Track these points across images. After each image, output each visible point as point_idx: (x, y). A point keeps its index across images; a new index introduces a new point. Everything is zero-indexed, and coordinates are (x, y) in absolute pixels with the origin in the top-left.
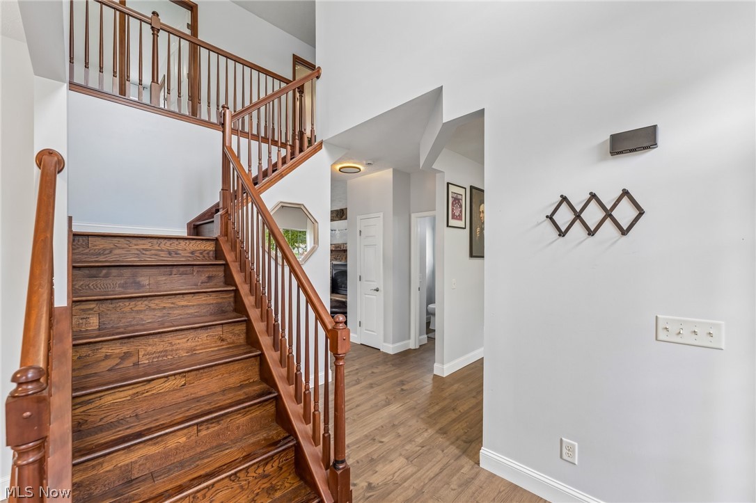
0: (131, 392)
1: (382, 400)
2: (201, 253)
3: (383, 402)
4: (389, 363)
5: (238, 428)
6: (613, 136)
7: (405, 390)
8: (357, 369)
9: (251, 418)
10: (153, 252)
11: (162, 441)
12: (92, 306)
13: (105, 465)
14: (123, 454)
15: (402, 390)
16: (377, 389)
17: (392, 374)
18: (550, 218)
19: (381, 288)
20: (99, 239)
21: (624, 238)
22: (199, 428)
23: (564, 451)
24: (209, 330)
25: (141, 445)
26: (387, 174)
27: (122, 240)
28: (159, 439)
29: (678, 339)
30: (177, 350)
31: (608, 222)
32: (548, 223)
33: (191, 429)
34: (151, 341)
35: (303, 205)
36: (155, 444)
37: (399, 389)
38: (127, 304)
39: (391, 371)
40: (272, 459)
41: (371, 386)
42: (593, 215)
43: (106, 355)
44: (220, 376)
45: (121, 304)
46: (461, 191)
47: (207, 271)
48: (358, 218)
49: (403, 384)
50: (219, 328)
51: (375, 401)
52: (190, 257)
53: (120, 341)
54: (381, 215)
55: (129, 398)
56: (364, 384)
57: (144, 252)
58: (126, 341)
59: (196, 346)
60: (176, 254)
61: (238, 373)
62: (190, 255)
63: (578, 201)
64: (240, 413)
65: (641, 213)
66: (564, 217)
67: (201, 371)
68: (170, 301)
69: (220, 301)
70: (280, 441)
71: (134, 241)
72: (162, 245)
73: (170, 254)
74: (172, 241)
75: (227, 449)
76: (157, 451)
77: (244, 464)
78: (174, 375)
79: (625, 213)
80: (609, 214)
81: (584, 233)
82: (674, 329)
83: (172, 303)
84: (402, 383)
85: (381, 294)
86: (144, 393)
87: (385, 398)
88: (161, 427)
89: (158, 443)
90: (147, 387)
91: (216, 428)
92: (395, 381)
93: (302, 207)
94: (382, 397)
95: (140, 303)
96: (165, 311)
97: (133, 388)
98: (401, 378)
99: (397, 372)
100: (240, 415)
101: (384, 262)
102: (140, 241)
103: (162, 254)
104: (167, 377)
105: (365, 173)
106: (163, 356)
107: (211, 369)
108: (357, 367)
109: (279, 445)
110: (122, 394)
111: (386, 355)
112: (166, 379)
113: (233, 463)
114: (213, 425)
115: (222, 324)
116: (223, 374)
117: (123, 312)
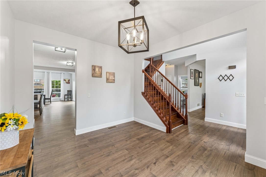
6: (229, 66)
18: (218, 78)
21: (231, 81)
23: (221, 115)
26: (173, 66)
29: (239, 96)
31: (228, 79)
32: (218, 79)
42: (226, 78)
46: (193, 71)
63: (223, 76)
65: (233, 78)
66: (221, 78)
79: (231, 78)
80: (228, 78)
81: (224, 81)
82: (238, 94)
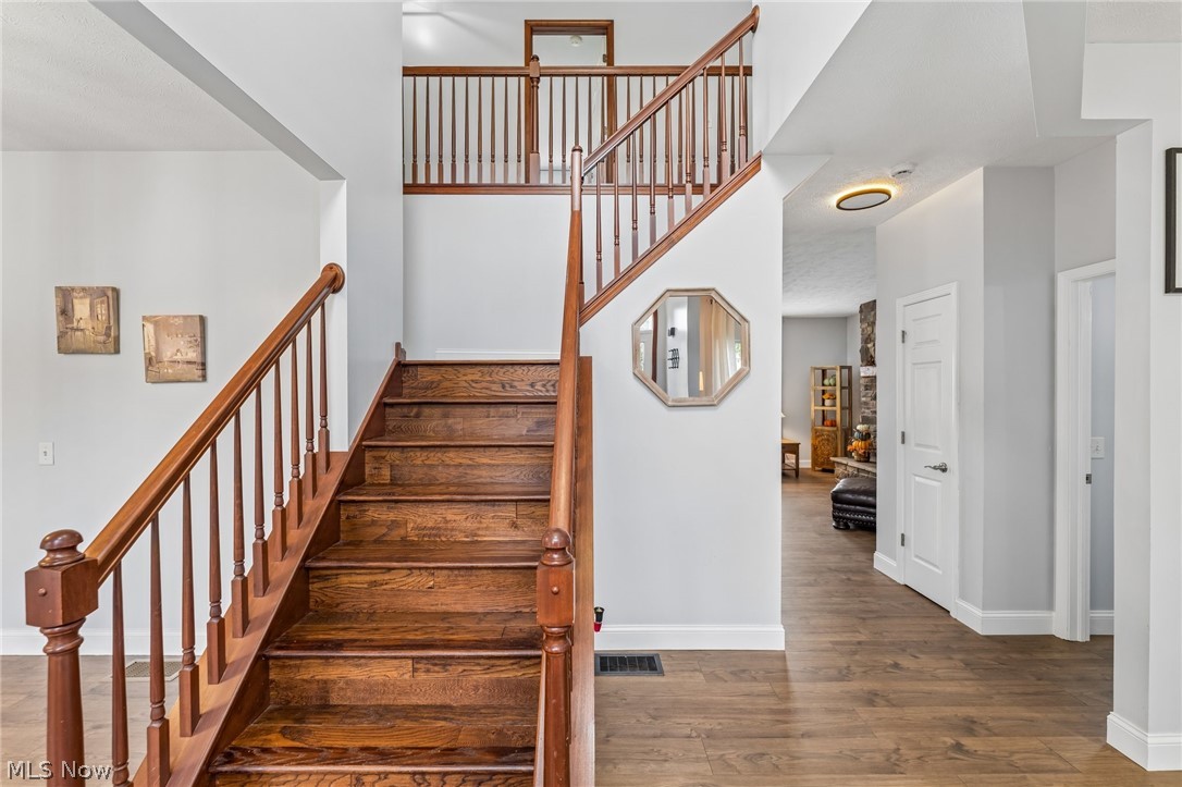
0: (368, 578)
1: (881, 751)
2: (544, 386)
3: (879, 758)
4: (960, 656)
5: (476, 688)
7: (967, 753)
8: (859, 643)
9: (491, 680)
10: (484, 385)
11: (366, 665)
12: (384, 454)
13: (302, 670)
14: (320, 664)
15: (958, 747)
16: (884, 712)
17: (951, 688)
19: (953, 465)
20: (427, 368)
22: (417, 666)
24: (496, 508)
25: (341, 661)
27: (450, 369)
28: (363, 661)
30: (452, 530)
33: (404, 662)
34: (421, 510)
35: (713, 289)
36: (358, 666)
37: (950, 741)
38: (418, 454)
39: (952, 679)
40: (491, 779)
41: (871, 699)
43: (373, 521)
44: (482, 588)
45: (412, 454)
47: (536, 413)
48: (900, 302)
49: (971, 732)
50: (512, 508)
51: (858, 742)
52: (528, 391)
53: (387, 504)
54: (953, 288)
55: (365, 586)
56: (855, 686)
57: (474, 385)
58: (393, 505)
59: (478, 529)
60: (511, 387)
61: (513, 589)
62: (529, 388)
64: (479, 664)
67: (456, 572)
68: (467, 455)
69: (536, 461)
70: (512, 750)
71: (462, 370)
72: (494, 375)
73: (504, 387)
74: (506, 368)
75: (445, 719)
76: (360, 678)
77: (431, 765)
78: (420, 568)
83: (470, 459)
84: (970, 727)
85: (953, 477)
86: (382, 584)
87: (892, 746)
88: (368, 643)
89: (361, 665)
90: (387, 577)
91: (441, 675)
92: (948, 711)
93: (713, 295)
94: (886, 740)
95: (432, 454)
96: (461, 469)
97: (371, 574)
98: (972, 712)
99: (970, 688)
100: (478, 668)
101: (960, 404)
102: (469, 370)
103: (494, 387)
104: (410, 569)
105: (907, 202)
106: (435, 536)
107: (469, 572)
108: (862, 638)
109: (504, 759)
110: (359, 578)
111: (963, 631)
112: (409, 572)
113: (424, 753)
114: (436, 668)
115: (517, 501)
116: (489, 586)
117: (413, 465)
